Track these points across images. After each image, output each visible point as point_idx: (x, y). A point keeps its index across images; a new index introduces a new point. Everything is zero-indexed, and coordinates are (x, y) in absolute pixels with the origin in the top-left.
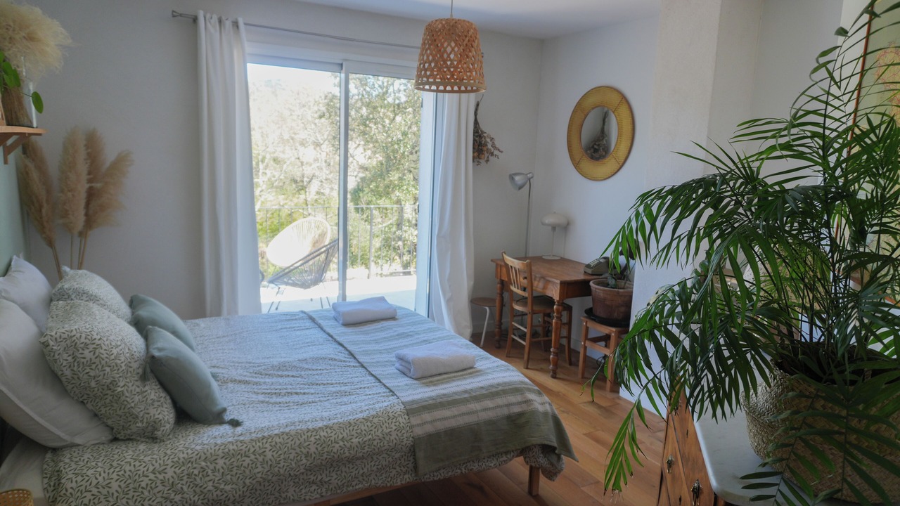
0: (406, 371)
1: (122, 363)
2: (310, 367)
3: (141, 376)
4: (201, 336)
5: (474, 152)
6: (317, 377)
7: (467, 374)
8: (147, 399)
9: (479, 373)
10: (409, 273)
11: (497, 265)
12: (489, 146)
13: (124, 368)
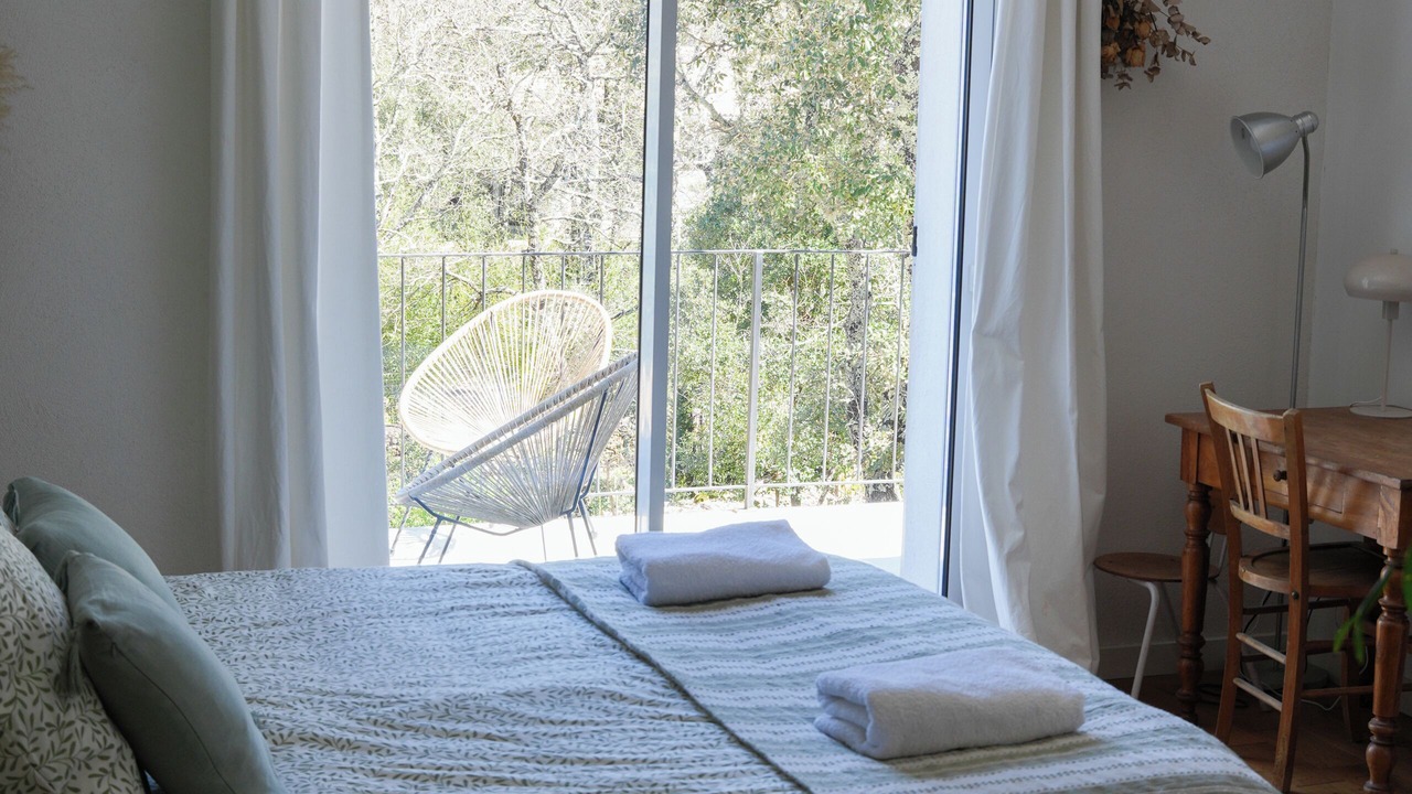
0: (849, 733)
1: (8, 634)
2: (542, 714)
3: (57, 678)
4: (206, 621)
5: (1104, 43)
6: (564, 741)
7: (1051, 751)
8: (73, 745)
9: (1095, 746)
10: (889, 493)
11: (1186, 431)
12: (1161, 22)
13: (12, 649)
